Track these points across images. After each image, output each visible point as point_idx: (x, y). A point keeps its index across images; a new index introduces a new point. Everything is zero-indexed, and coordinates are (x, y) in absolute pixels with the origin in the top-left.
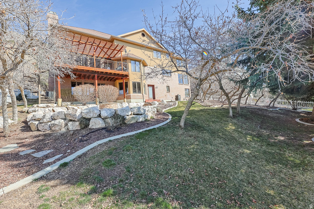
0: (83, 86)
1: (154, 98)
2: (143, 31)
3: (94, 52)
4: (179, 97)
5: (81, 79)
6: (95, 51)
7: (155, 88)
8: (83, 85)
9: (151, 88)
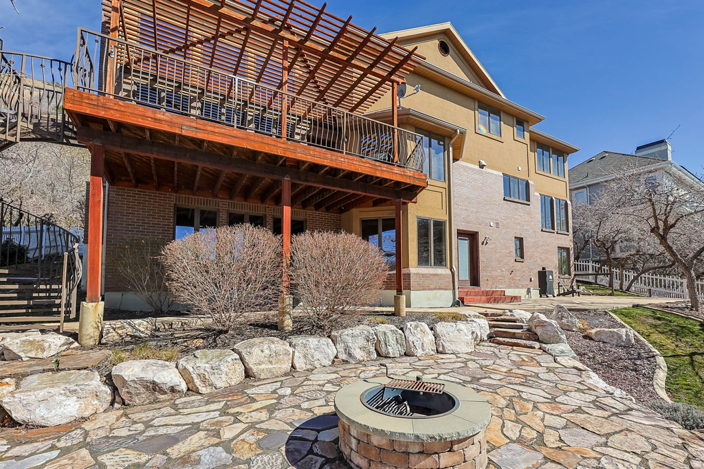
0: (224, 233)
1: (475, 280)
2: (446, 32)
3: (284, 68)
4: (551, 277)
5: (216, 196)
6: (287, 64)
7: (480, 244)
8: (224, 229)
9: (465, 244)
